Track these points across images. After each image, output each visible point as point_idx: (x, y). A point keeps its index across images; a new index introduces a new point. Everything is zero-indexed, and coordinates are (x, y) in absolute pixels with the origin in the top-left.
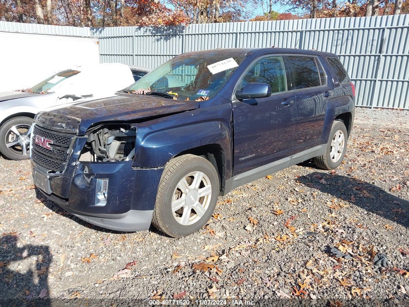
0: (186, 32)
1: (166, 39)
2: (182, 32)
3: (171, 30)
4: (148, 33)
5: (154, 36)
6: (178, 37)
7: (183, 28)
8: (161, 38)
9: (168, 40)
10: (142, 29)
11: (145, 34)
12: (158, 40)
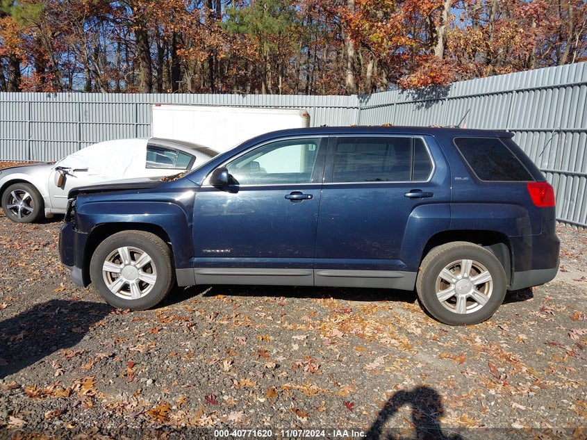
0: (451, 94)
1: (427, 107)
2: (447, 94)
3: (434, 93)
4: (410, 99)
5: (415, 102)
6: (440, 102)
7: (448, 88)
8: (422, 105)
9: (430, 109)
10: (405, 92)
11: (407, 101)
12: (419, 108)
